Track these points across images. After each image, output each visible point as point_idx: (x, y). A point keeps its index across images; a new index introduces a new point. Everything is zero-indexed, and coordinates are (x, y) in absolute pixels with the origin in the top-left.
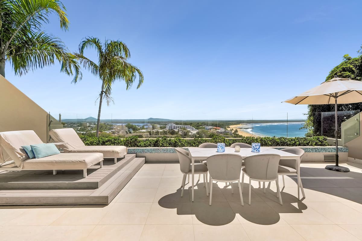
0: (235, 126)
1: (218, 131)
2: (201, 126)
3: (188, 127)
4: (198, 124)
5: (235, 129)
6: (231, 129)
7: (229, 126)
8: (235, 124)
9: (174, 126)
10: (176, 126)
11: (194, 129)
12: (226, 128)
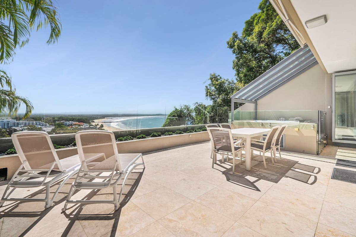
0: (101, 120)
1: (81, 127)
2: (58, 121)
3: (38, 123)
4: (54, 118)
5: (100, 124)
6: (97, 124)
7: (94, 121)
8: (100, 118)
9: (15, 123)
10: (18, 122)
11: (48, 125)
12: (90, 123)
